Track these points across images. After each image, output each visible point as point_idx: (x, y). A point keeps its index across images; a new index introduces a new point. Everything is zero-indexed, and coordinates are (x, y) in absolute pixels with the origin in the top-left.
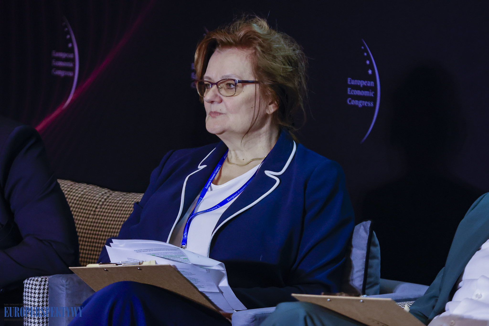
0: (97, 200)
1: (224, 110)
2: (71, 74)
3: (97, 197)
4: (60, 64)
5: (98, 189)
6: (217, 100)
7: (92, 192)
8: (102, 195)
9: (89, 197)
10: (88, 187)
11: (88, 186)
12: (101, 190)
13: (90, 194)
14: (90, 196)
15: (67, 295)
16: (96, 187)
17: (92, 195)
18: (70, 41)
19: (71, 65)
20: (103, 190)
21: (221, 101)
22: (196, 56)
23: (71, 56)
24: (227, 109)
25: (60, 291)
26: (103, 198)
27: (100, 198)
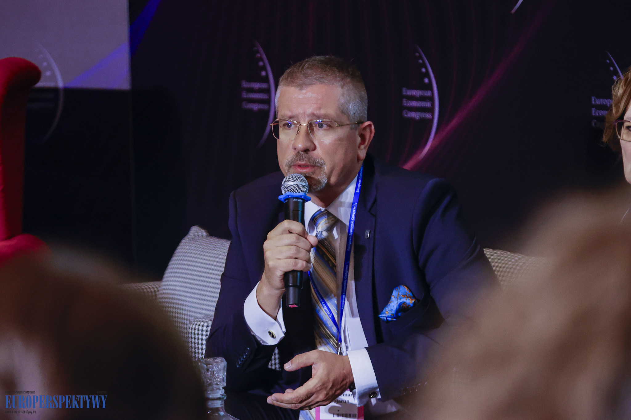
0: (511, 268)
2: (428, 116)
3: (510, 265)
4: (414, 104)
5: (509, 255)
7: (502, 258)
8: (516, 261)
9: (500, 265)
10: (495, 253)
11: (495, 251)
12: (513, 256)
13: (499, 261)
14: (500, 263)
16: (506, 253)
17: (503, 262)
18: (427, 75)
19: (428, 105)
20: (516, 255)
23: (428, 93)
26: (517, 265)
27: (514, 265)
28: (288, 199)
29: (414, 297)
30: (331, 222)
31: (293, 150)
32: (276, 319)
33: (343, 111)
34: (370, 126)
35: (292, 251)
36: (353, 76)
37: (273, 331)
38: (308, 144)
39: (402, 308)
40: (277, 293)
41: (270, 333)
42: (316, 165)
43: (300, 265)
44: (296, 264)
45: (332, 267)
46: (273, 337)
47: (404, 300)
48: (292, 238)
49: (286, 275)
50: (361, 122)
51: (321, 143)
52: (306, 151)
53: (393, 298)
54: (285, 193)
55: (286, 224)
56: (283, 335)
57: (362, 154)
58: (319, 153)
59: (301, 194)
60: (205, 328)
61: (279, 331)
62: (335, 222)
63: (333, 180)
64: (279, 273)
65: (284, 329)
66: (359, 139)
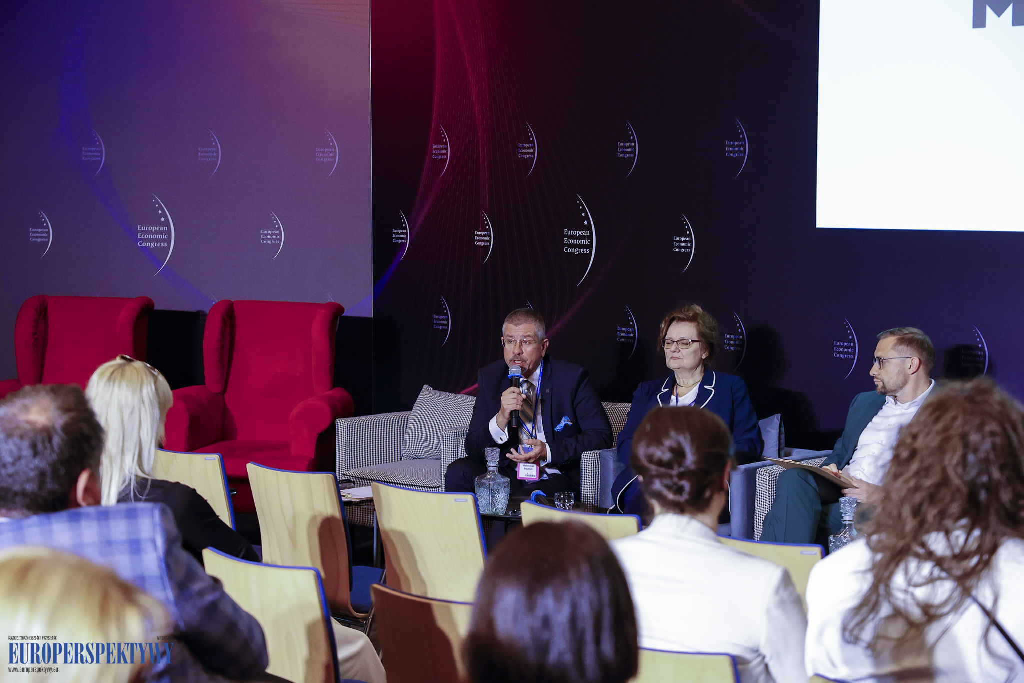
1: (682, 357)
6: (678, 351)
15: (614, 461)
21: (680, 351)
22: (663, 326)
24: (683, 356)
25: (609, 459)
28: (512, 377)
29: (572, 422)
30: (529, 385)
31: (512, 354)
32: (504, 432)
33: (536, 335)
34: (547, 341)
35: (515, 401)
36: (540, 320)
37: (502, 437)
38: (520, 351)
39: (566, 425)
40: (506, 421)
41: (501, 438)
42: (524, 361)
43: (519, 407)
44: (517, 407)
45: (531, 406)
46: (502, 440)
47: (568, 423)
48: (515, 395)
49: (512, 412)
50: (543, 340)
51: (525, 350)
52: (519, 354)
53: (563, 421)
54: (511, 374)
55: (512, 389)
56: (507, 440)
57: (544, 355)
58: (525, 355)
59: (519, 375)
60: (451, 434)
61: (506, 438)
62: (531, 386)
63: (531, 367)
64: (508, 411)
65: (508, 437)
66: (542, 347)
